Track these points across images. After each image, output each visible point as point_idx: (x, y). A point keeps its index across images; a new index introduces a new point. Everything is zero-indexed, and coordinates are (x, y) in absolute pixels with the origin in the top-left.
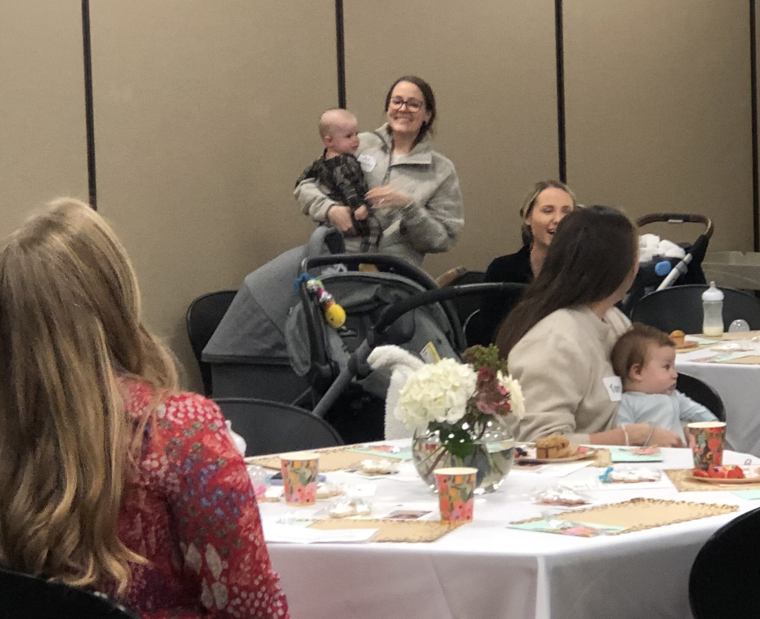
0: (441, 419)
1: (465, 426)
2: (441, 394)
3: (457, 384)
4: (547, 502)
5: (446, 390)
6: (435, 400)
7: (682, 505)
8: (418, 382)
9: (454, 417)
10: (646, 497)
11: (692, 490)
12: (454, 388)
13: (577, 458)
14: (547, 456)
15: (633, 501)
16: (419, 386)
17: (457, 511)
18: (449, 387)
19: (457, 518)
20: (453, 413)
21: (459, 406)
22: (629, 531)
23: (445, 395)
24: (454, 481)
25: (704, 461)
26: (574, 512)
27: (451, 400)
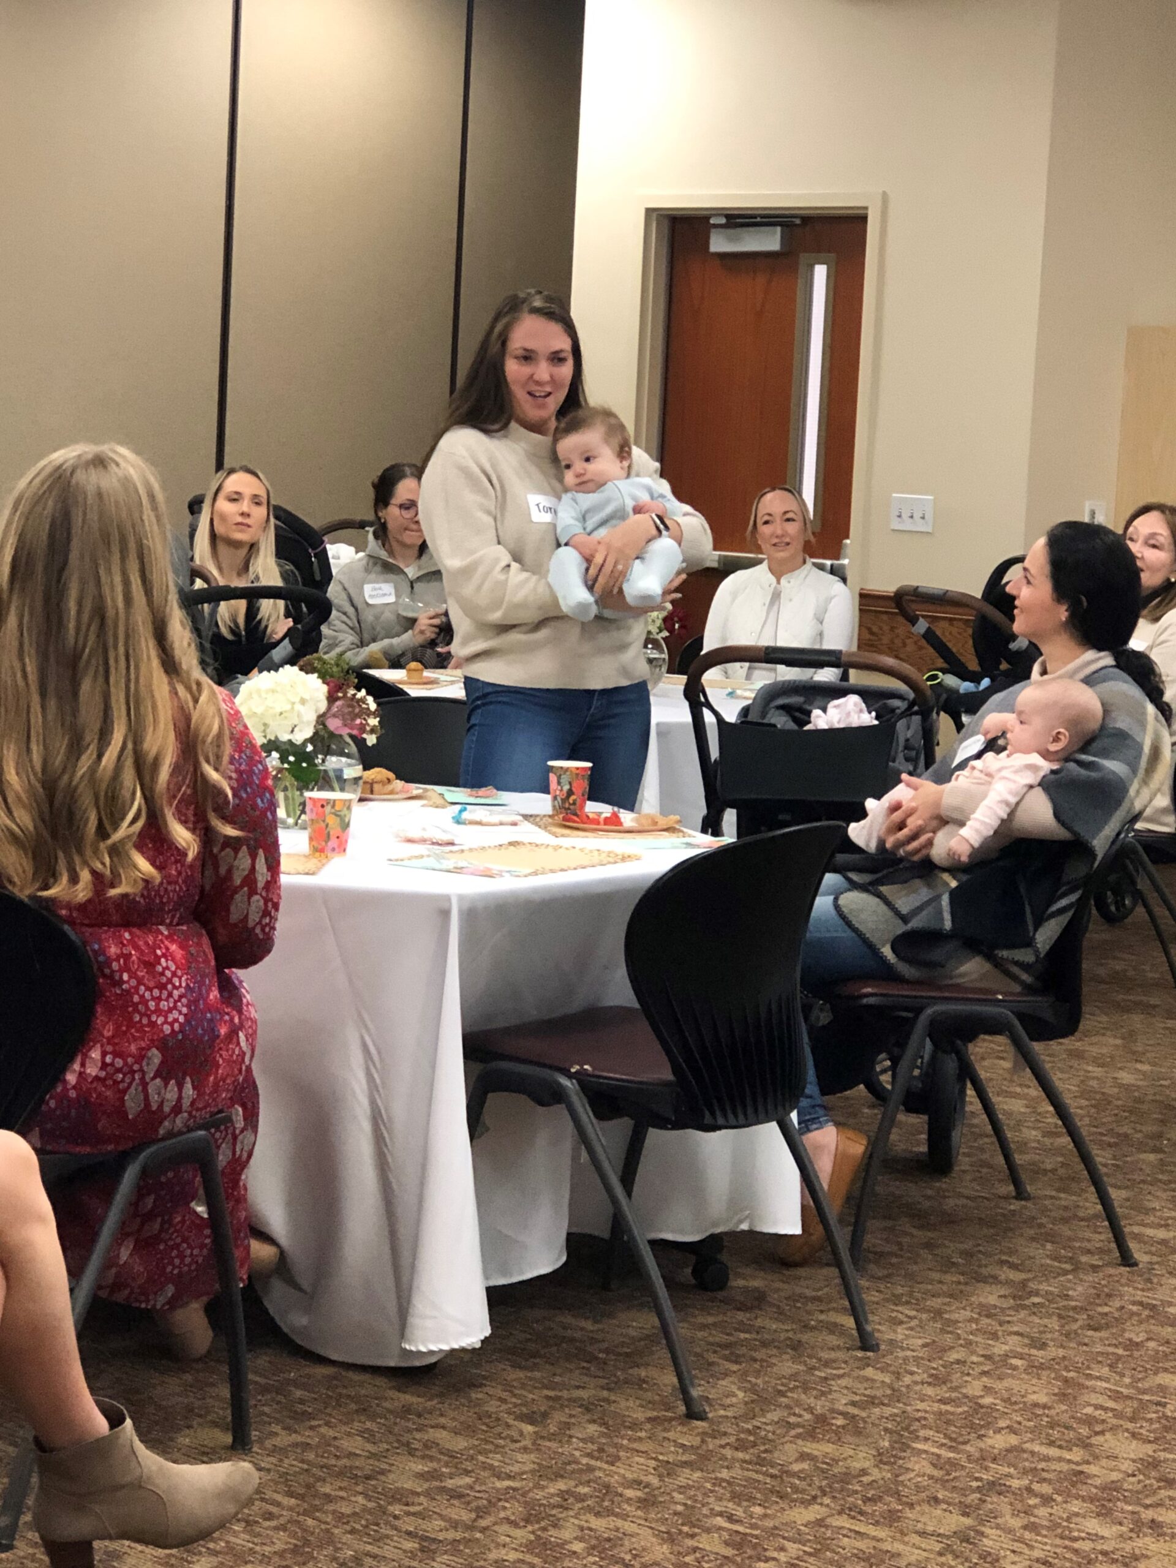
0: (285, 737)
1: (310, 748)
2: (288, 707)
3: (307, 696)
4: (410, 841)
5: (293, 703)
6: (281, 714)
7: (573, 851)
8: (258, 691)
9: (299, 737)
10: (526, 841)
11: (568, 836)
12: (303, 701)
13: (405, 796)
14: (372, 792)
15: (511, 844)
16: (260, 696)
17: (333, 843)
18: (297, 700)
19: (333, 849)
20: (301, 731)
21: (308, 723)
22: (535, 873)
23: (293, 708)
24: (333, 806)
25: (567, 805)
26: (451, 852)
27: (299, 716)
